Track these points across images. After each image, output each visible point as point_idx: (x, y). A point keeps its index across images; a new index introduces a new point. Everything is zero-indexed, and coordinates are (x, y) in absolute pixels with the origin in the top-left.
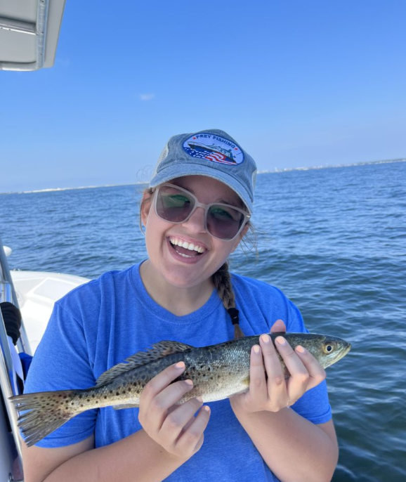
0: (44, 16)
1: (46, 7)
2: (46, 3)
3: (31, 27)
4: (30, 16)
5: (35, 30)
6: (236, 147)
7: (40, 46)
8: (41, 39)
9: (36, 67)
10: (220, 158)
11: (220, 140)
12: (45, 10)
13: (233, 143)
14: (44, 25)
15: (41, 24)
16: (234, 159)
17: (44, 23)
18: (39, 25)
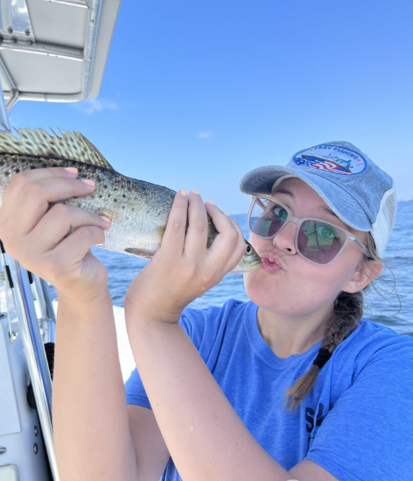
0: (93, 39)
1: (95, 28)
2: (96, 24)
3: (78, 53)
4: (77, 41)
5: (82, 56)
6: (360, 158)
7: (87, 74)
8: (88, 66)
9: (82, 97)
10: (331, 166)
11: (342, 152)
12: (94, 32)
13: (357, 153)
14: (92, 50)
15: (90, 48)
16: (350, 169)
17: (93, 47)
18: (88, 50)
